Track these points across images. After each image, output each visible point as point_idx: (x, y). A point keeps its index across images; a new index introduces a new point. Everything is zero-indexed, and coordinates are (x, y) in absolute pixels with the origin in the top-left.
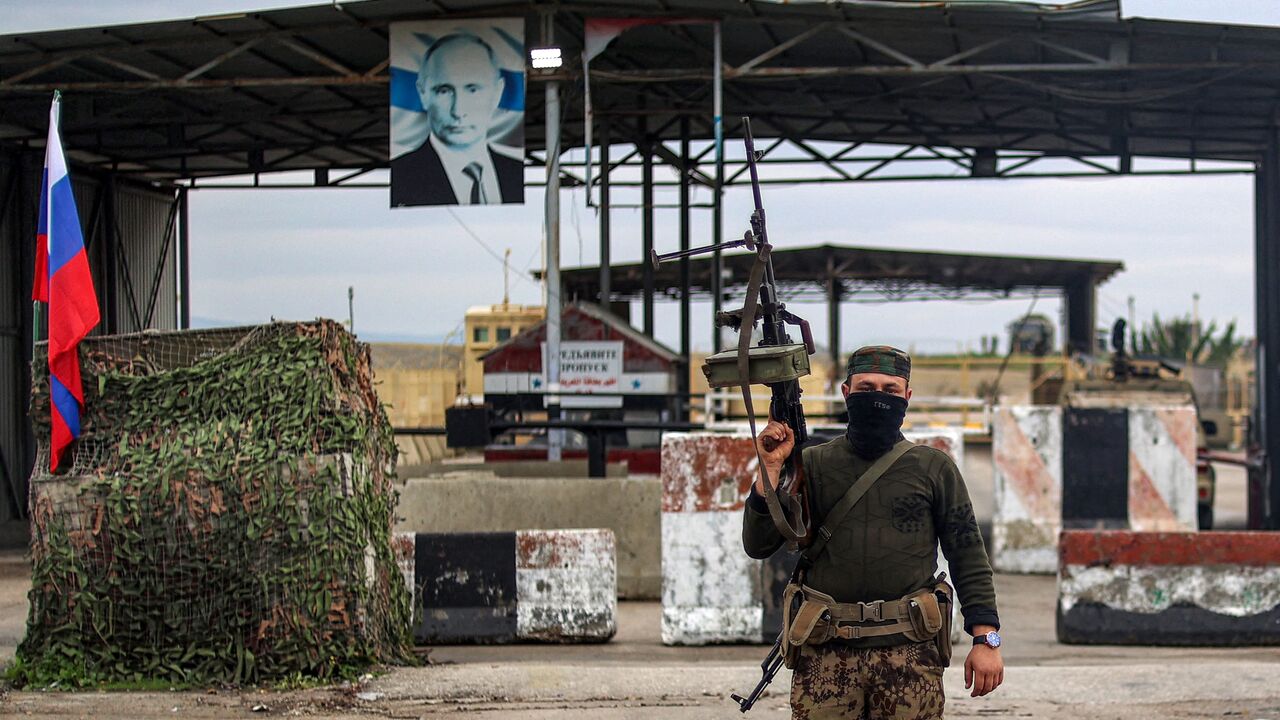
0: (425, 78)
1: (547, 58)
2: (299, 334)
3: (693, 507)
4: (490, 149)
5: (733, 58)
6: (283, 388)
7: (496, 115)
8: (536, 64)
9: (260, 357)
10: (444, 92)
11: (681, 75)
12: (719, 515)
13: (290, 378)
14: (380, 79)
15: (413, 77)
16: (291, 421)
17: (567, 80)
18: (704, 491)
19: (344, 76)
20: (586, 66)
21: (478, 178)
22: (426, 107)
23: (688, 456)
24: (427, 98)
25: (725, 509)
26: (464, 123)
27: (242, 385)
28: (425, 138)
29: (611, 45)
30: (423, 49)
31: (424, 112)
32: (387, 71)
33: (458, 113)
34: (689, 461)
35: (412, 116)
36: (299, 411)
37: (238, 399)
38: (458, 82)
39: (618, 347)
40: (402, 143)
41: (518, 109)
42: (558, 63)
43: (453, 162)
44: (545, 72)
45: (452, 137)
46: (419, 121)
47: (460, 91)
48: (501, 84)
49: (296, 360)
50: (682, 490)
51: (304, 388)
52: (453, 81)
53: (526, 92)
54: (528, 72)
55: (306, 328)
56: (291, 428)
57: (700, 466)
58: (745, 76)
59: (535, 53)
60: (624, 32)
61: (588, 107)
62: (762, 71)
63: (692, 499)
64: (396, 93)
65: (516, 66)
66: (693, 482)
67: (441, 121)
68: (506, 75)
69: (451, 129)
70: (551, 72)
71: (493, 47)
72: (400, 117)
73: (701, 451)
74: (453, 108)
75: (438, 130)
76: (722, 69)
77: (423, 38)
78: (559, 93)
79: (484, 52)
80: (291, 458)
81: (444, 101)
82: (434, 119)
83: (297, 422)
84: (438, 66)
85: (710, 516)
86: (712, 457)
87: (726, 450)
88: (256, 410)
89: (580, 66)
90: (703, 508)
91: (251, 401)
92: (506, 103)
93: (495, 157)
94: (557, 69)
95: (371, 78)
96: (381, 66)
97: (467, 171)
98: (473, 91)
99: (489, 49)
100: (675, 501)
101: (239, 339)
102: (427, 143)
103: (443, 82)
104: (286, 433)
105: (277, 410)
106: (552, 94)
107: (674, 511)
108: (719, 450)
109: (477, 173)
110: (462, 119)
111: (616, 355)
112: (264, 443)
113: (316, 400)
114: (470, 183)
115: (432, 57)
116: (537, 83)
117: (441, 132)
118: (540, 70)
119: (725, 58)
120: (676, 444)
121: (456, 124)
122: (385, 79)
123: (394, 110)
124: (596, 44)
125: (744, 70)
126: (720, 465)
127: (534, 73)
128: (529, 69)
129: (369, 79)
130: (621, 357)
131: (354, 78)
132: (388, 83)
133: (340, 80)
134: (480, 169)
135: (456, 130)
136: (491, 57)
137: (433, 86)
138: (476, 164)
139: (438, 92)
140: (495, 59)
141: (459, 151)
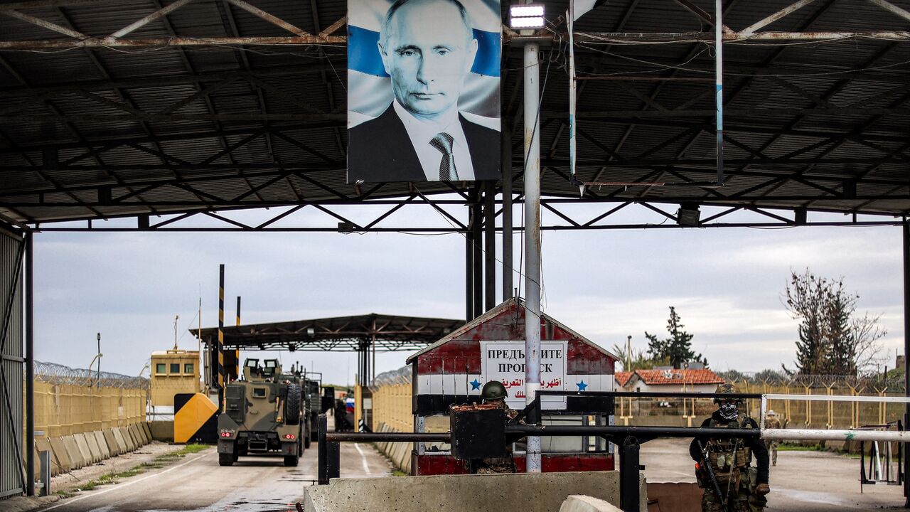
0: (388, 37)
1: (528, 17)
4: (461, 118)
5: (734, 22)
7: (468, 80)
8: (515, 23)
10: (409, 53)
11: (677, 38)
14: (336, 39)
15: (374, 36)
19: (294, 35)
20: (570, 27)
21: (449, 151)
22: (388, 71)
24: (390, 60)
26: (431, 89)
28: (387, 106)
29: (599, 4)
31: (388, 76)
32: (344, 30)
33: (424, 78)
35: (372, 80)
38: (426, 44)
39: (563, 346)
40: (360, 111)
41: (495, 75)
42: (539, 23)
43: (420, 133)
44: (523, 33)
45: (417, 105)
46: (380, 87)
47: (427, 53)
48: (474, 46)
52: (418, 43)
53: (502, 56)
54: (504, 33)
58: (749, 41)
59: (515, 11)
61: (572, 73)
62: (768, 36)
64: (354, 56)
65: (492, 25)
67: (405, 86)
68: (479, 34)
69: (416, 95)
70: (531, 33)
71: (463, 4)
72: (359, 80)
74: (419, 72)
75: (403, 95)
76: (723, 32)
78: (540, 57)
79: (455, 10)
82: (398, 83)
84: (402, 25)
89: (563, 28)
92: (481, 66)
94: (537, 31)
95: (325, 37)
96: (338, 25)
98: (443, 52)
103: (409, 43)
106: (531, 58)
109: (447, 145)
110: (430, 84)
111: (561, 354)
114: (439, 156)
115: (395, 16)
116: (514, 45)
117: (405, 99)
118: (518, 31)
121: (423, 89)
122: (342, 39)
123: (352, 73)
125: (747, 33)
127: (510, 33)
128: (506, 28)
129: (322, 39)
130: (566, 357)
131: (306, 38)
132: (345, 44)
133: (290, 41)
134: (451, 140)
135: (422, 96)
136: (463, 16)
137: (396, 47)
138: (445, 135)
139: (402, 54)
140: (466, 18)
141: (427, 120)
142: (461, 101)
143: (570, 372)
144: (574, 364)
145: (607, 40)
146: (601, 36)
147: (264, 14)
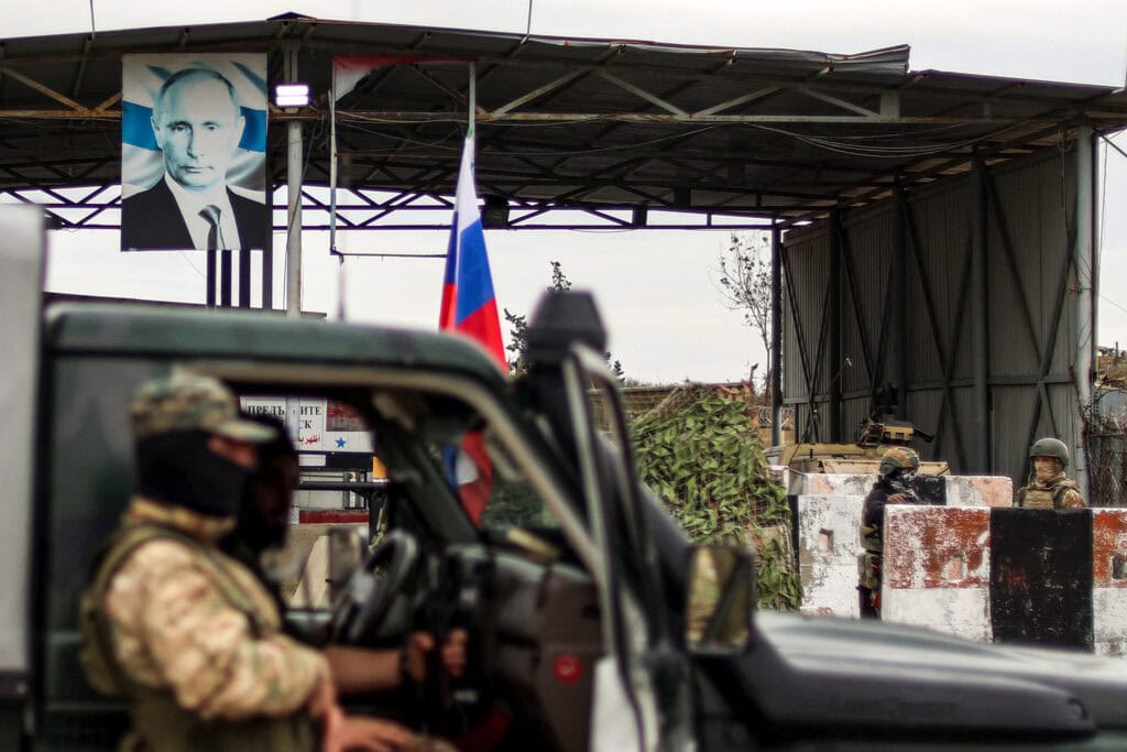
0: (161, 113)
1: (293, 95)
2: (721, 396)
3: (922, 583)
4: (228, 191)
5: (487, 103)
6: (714, 454)
7: (236, 155)
8: (281, 101)
9: (684, 420)
10: (181, 129)
11: (432, 118)
12: (949, 592)
13: (721, 444)
14: (112, 114)
15: (147, 112)
16: (727, 490)
17: (311, 121)
18: (933, 566)
19: (72, 109)
20: (333, 106)
21: (216, 222)
22: (160, 145)
23: (917, 529)
24: (162, 135)
25: (955, 585)
26: (201, 162)
27: (671, 450)
28: (159, 178)
29: (360, 84)
30: (157, 83)
31: (159, 150)
32: (119, 105)
33: (194, 153)
34: (917, 534)
35: (146, 154)
36: (734, 479)
37: (667, 465)
38: (196, 120)
39: (323, 404)
40: (135, 182)
41: (260, 151)
42: (304, 101)
43: (189, 204)
44: (288, 111)
45: (188, 178)
46: (152, 160)
47: (199, 131)
48: (242, 123)
49: (723, 425)
50: (910, 565)
51: (736, 455)
52: (190, 119)
53: (268, 132)
54: (270, 111)
55: (728, 390)
56: (729, 497)
57: (929, 539)
58: (500, 121)
59: (281, 90)
60: (373, 71)
61: (333, 150)
62: (519, 116)
63: (920, 575)
64: (129, 128)
65: (258, 103)
66: (921, 556)
67: (175, 161)
68: (246, 112)
69: (187, 168)
70: (295, 110)
71: (232, 83)
72: (132, 154)
73: (930, 524)
74: (189, 147)
75: (174, 168)
76: (477, 113)
77: (159, 71)
78: (304, 134)
79: (225, 87)
80: (738, 530)
81: (179, 139)
82: (169, 157)
83: (734, 491)
84: (174, 102)
85: (939, 592)
86: (941, 531)
87: (956, 523)
88: (690, 477)
89: (326, 106)
90: (932, 584)
91: (682, 467)
92: (247, 143)
93: (234, 199)
94: (301, 108)
95: (101, 112)
96: (113, 100)
97: (204, 214)
98: (212, 128)
99: (230, 85)
100: (903, 576)
101: (659, 400)
102: (162, 182)
103: (180, 119)
104: (724, 503)
105: (712, 478)
106: (295, 135)
107: (904, 587)
108: (949, 523)
109: (214, 216)
110: (199, 158)
111: (321, 412)
112: (702, 514)
113: (751, 468)
114: (207, 226)
115: (167, 93)
116: (278, 124)
117: (176, 172)
118: (283, 108)
119: (479, 103)
120: (905, 516)
121: (192, 163)
122: (117, 114)
123: (126, 147)
124: (344, 83)
125: (499, 114)
126: (949, 539)
127: (276, 111)
128: (272, 106)
129: (98, 113)
130: (325, 414)
131: (83, 112)
132: (120, 119)
133: (68, 115)
134: (218, 211)
135: (192, 170)
136: (231, 93)
137: (168, 122)
138: (213, 207)
139: (173, 129)
141: (196, 193)
142: (229, 174)
143: (330, 428)
144: (333, 421)
145: (366, 118)
147: (43, 89)
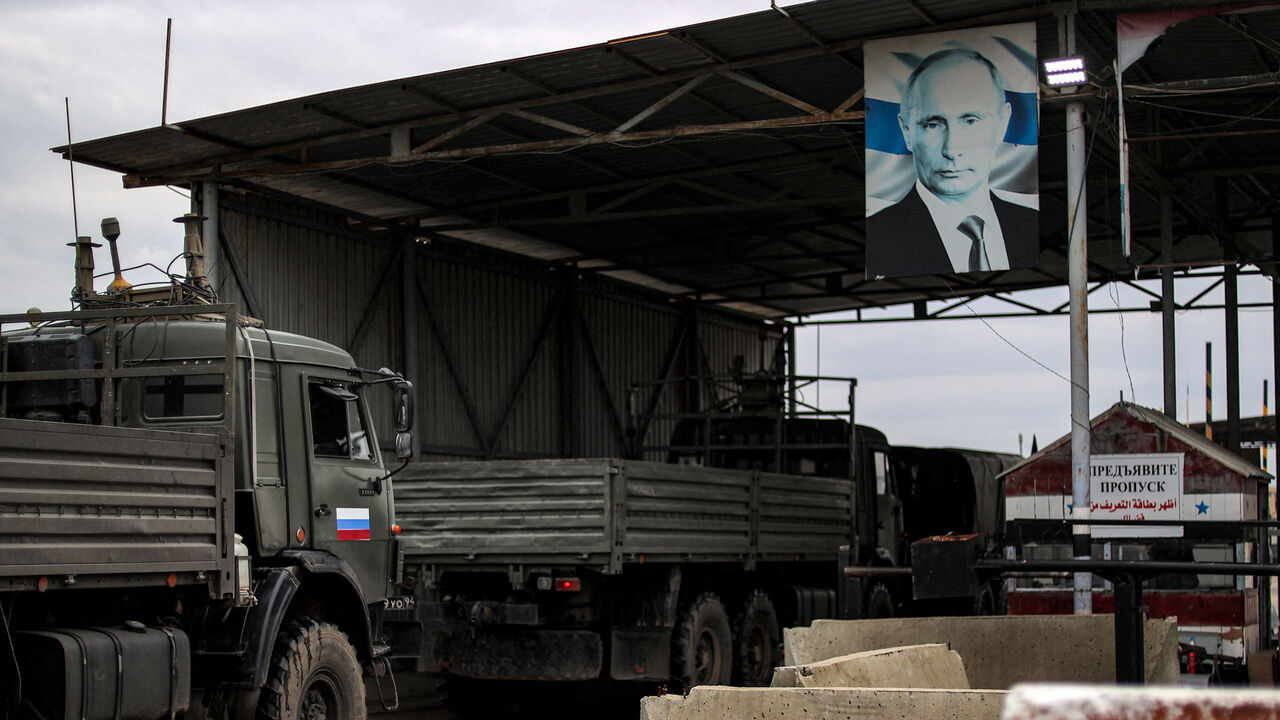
0: (909, 109)
1: (1066, 72)
4: (993, 197)
7: (1001, 152)
8: (1053, 80)
10: (933, 126)
14: (853, 115)
17: (1093, 99)
19: (808, 114)
20: (1119, 80)
21: (980, 237)
22: (910, 148)
24: (911, 135)
26: (960, 164)
28: (910, 187)
29: (1151, 48)
31: (909, 153)
32: (862, 104)
35: (893, 159)
38: (952, 112)
39: (1178, 459)
40: (880, 196)
41: (1030, 144)
43: (945, 216)
44: (1064, 91)
45: (943, 185)
46: (901, 167)
47: (953, 125)
48: (1007, 111)
52: (943, 112)
53: (1039, 119)
54: (1042, 93)
60: (1169, 30)
61: (1122, 134)
64: (871, 134)
65: (1027, 85)
67: (929, 164)
69: (942, 173)
70: (1072, 90)
71: (994, 63)
72: (877, 162)
74: (945, 147)
75: (926, 174)
77: (906, 58)
78: (1084, 117)
81: (932, 137)
82: (920, 161)
84: (924, 94)
89: (1112, 80)
92: (1014, 136)
94: (1079, 86)
95: (841, 114)
96: (855, 99)
97: (964, 228)
98: (971, 121)
99: (991, 66)
102: (913, 194)
103: (933, 113)
106: (1074, 119)
109: (976, 229)
110: (957, 159)
111: (1176, 469)
114: (968, 242)
115: (918, 82)
116: (1054, 106)
117: (930, 179)
118: (1058, 88)
121: (950, 166)
122: (858, 115)
123: (870, 153)
124: (1132, 48)
127: (1050, 92)
128: (1044, 87)
129: (838, 116)
130: (1182, 473)
131: (821, 116)
132: (863, 120)
133: (803, 121)
134: (981, 223)
135: (949, 175)
136: (993, 76)
137: (918, 119)
138: (975, 218)
139: (925, 127)
140: (997, 79)
141: (954, 202)
142: (993, 177)
143: (1187, 491)
144: (1192, 481)
145: (1163, 91)
146: (1157, 87)
147: (776, 93)
